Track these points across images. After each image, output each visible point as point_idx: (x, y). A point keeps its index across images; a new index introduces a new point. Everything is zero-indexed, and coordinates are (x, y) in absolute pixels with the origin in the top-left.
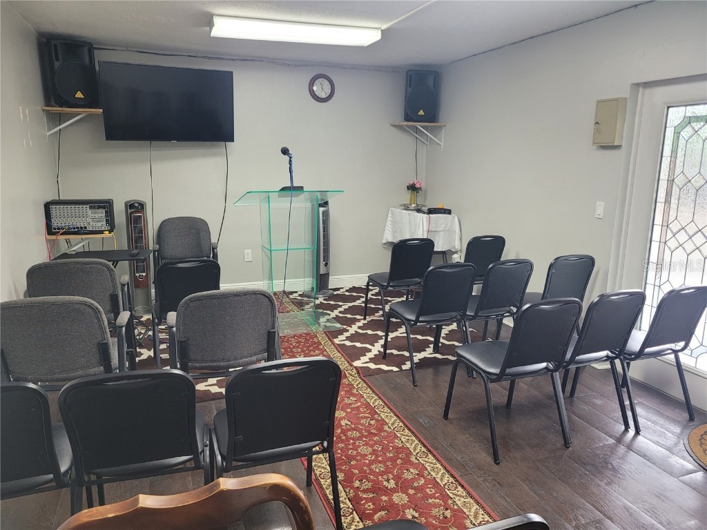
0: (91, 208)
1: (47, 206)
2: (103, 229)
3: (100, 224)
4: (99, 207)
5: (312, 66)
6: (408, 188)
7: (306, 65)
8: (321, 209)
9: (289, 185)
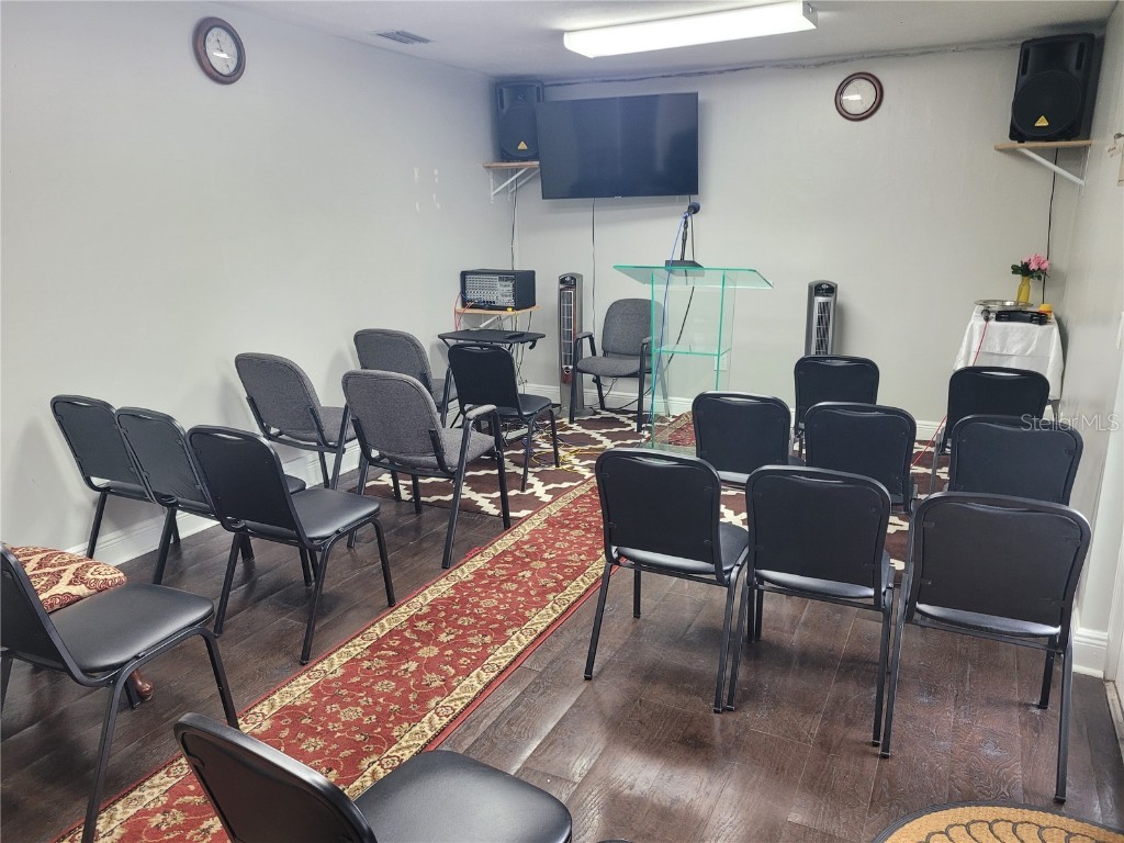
0: (500, 279)
1: (464, 275)
2: (507, 305)
3: (507, 299)
4: (507, 279)
5: (845, 61)
6: (1015, 270)
7: (834, 62)
8: (820, 299)
9: (677, 257)
